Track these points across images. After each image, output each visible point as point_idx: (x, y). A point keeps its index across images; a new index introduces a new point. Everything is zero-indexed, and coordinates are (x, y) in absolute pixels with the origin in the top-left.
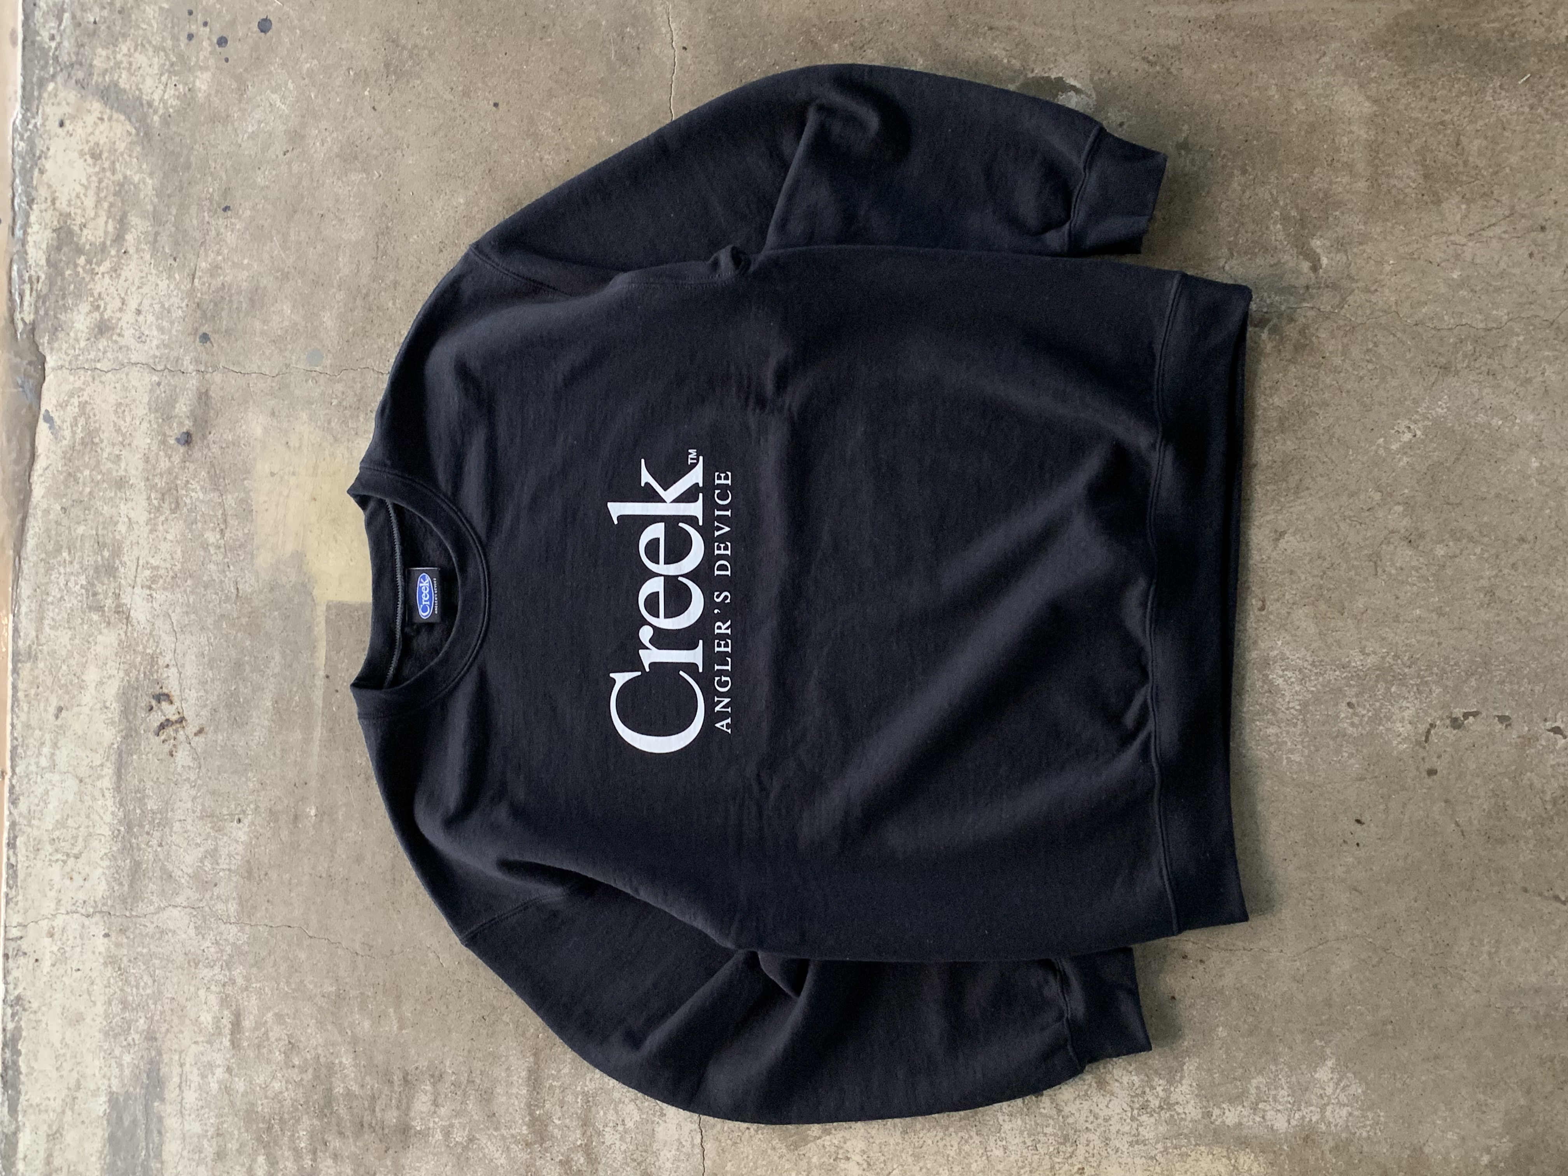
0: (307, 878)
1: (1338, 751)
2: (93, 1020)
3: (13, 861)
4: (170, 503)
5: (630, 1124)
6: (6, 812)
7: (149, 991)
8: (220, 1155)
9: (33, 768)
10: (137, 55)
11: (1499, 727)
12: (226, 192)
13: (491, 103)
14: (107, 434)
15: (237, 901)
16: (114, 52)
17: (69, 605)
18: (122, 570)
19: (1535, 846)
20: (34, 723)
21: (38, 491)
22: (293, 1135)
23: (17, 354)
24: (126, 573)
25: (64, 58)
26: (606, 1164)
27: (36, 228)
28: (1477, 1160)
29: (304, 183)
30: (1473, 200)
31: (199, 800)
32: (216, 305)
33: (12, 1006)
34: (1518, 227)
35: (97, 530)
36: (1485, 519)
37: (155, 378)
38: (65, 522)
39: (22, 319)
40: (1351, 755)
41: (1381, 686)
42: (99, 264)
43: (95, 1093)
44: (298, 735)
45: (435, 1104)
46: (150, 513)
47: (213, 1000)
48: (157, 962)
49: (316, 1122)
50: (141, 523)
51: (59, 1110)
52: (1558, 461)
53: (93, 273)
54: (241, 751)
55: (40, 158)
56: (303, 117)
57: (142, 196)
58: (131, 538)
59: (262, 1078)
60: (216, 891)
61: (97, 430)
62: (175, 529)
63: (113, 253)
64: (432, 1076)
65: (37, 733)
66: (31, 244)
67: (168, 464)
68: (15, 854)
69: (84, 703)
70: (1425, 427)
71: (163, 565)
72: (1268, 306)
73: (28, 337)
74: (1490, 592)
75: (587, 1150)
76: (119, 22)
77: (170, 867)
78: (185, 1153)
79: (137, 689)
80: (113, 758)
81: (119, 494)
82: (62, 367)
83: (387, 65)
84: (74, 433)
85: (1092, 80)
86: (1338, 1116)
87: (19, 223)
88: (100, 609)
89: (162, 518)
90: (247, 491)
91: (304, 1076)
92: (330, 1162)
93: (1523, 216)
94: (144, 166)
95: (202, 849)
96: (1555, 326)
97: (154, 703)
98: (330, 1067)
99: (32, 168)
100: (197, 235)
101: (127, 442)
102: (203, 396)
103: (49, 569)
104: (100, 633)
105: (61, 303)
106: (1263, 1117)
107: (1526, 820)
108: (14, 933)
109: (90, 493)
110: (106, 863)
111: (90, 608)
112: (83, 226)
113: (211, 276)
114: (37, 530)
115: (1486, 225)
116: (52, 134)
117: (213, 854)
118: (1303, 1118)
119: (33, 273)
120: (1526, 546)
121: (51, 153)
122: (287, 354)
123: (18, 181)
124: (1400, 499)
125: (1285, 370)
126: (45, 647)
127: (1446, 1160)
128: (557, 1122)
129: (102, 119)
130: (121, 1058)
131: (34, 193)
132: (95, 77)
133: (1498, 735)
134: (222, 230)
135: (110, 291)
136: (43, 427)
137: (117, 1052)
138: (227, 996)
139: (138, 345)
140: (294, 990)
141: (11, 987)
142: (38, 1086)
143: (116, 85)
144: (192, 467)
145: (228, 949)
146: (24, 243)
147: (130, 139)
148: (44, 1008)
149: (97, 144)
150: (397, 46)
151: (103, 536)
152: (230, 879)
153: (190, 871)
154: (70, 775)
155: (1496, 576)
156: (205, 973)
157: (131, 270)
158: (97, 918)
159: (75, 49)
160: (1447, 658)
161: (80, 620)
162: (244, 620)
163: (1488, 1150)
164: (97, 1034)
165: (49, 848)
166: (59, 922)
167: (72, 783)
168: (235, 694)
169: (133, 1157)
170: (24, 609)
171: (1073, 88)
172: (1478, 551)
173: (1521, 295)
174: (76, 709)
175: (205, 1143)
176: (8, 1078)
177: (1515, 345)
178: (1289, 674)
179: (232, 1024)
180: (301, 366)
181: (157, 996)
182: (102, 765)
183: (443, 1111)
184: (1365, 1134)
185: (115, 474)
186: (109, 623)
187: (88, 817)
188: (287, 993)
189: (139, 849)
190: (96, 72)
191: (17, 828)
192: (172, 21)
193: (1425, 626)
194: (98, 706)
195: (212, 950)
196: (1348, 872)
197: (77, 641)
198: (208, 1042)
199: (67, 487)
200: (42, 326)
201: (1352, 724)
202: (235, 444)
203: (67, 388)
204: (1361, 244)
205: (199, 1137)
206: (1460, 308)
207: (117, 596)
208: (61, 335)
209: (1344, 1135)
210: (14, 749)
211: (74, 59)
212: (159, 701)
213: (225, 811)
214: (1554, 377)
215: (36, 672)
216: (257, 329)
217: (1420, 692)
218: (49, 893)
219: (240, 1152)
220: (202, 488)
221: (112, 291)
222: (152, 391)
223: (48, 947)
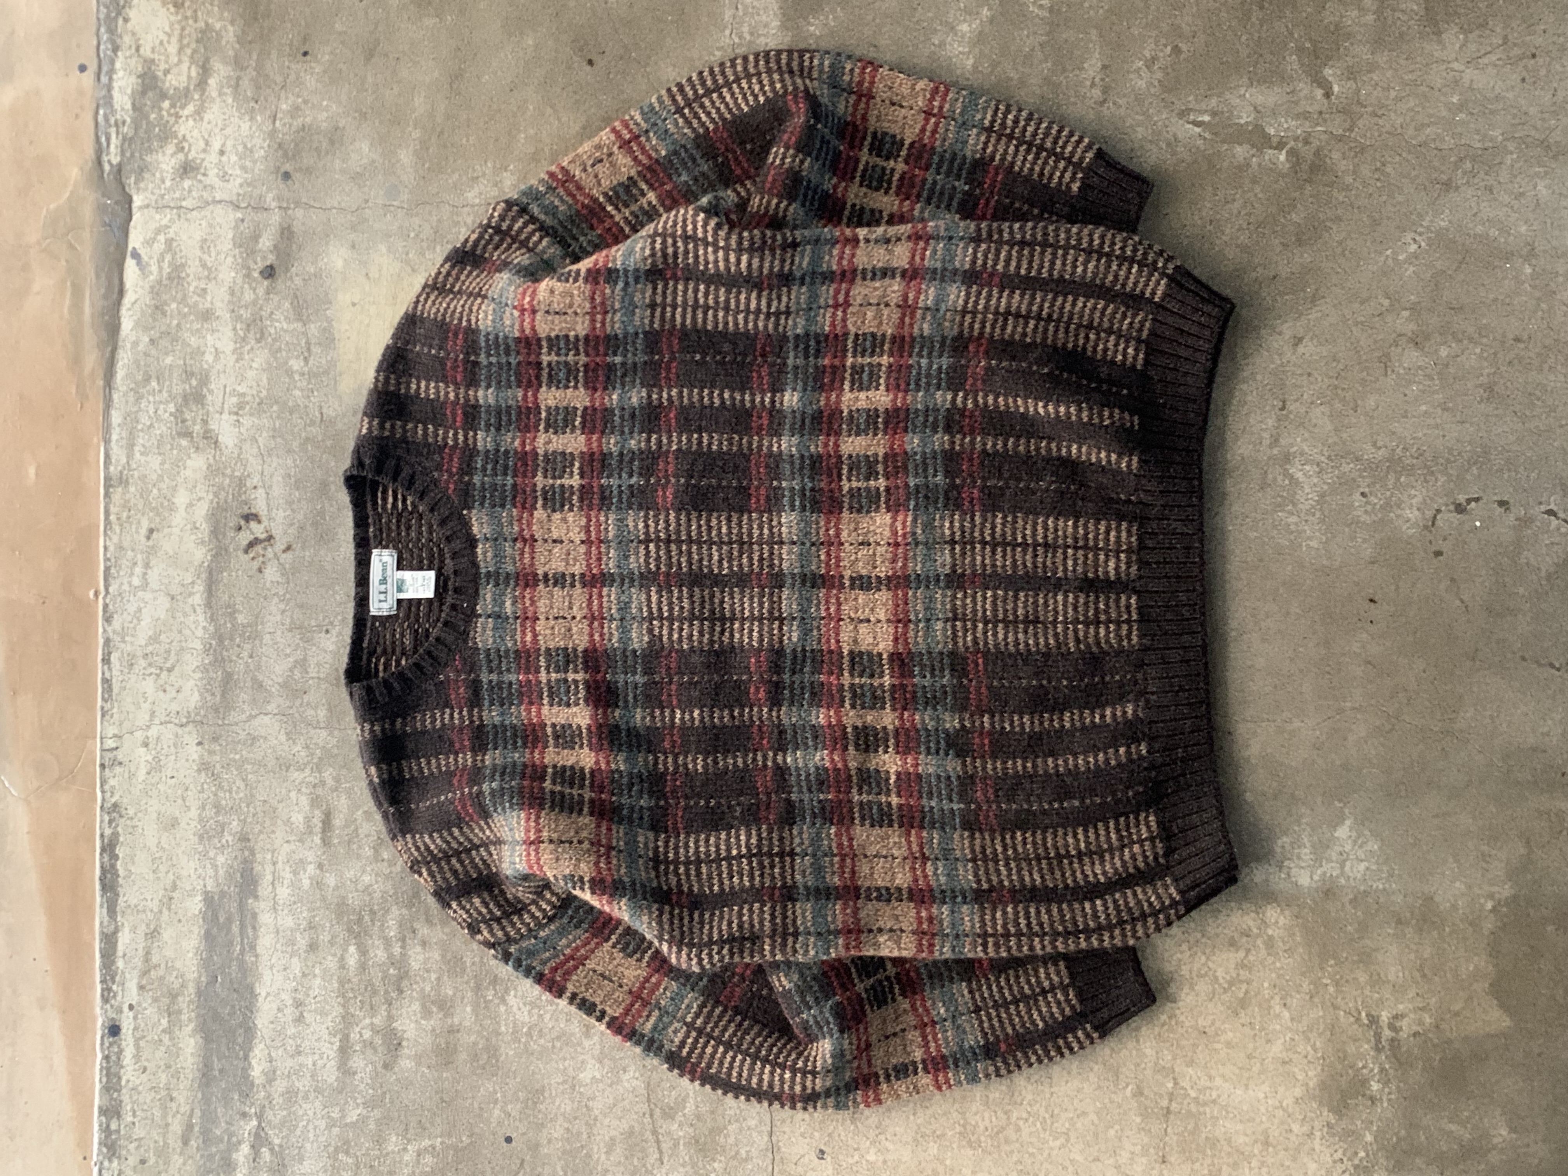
1: (1353, 539)
2: (188, 824)
3: (107, 676)
4: (255, 333)
6: (100, 630)
7: (242, 795)
8: (313, 947)
9: (126, 587)
11: (1498, 511)
12: (305, 40)
14: (193, 269)
15: (326, 706)
17: (158, 432)
18: (209, 397)
19: (1532, 618)
20: (125, 544)
21: (127, 324)
22: (383, 925)
23: (103, 195)
24: (213, 399)
27: (121, 74)
28: (1482, 905)
29: (380, 29)
30: (1470, 31)
31: (288, 614)
32: (296, 145)
33: (109, 813)
34: (1511, 55)
35: (185, 360)
36: (1484, 321)
37: (239, 215)
38: (153, 352)
39: (109, 161)
40: (1365, 541)
41: (1392, 477)
42: (183, 107)
43: (191, 894)
46: (236, 343)
47: (304, 801)
48: (249, 767)
49: (404, 911)
50: (228, 352)
51: (156, 910)
52: (1549, 267)
53: (178, 116)
54: (327, 567)
55: (124, 7)
57: (224, 43)
58: (218, 367)
59: (352, 873)
60: (306, 698)
61: (183, 265)
63: (196, 97)
65: (130, 553)
66: (116, 89)
67: (253, 296)
68: (110, 669)
69: (174, 524)
70: (1429, 238)
71: (249, 391)
72: (1285, 131)
73: (115, 179)
74: (1490, 388)
77: (260, 678)
78: (279, 946)
79: (226, 510)
80: (204, 576)
81: (206, 326)
82: (147, 206)
84: (160, 268)
86: (1357, 870)
87: (105, 69)
88: (188, 434)
89: (248, 348)
90: (329, 321)
92: (419, 949)
93: (1515, 45)
94: (226, 14)
95: (291, 660)
96: (1545, 145)
97: (243, 523)
99: (116, 18)
100: (279, 79)
101: (212, 276)
102: (287, 233)
103: (139, 398)
104: (190, 458)
105: (146, 145)
106: (1288, 874)
107: (1524, 596)
108: (110, 743)
109: (178, 325)
110: (199, 675)
111: (181, 435)
112: (167, 72)
113: (292, 117)
114: (126, 361)
115: (1483, 53)
117: (302, 664)
118: (1325, 873)
119: (118, 117)
120: (1522, 346)
122: (366, 190)
123: (103, 30)
124: (1408, 305)
125: (1301, 188)
126: (136, 473)
127: (1454, 907)
130: (214, 859)
131: (118, 41)
133: (1498, 518)
134: (302, 74)
136: (130, 263)
137: (211, 854)
138: (318, 797)
139: (222, 184)
141: (108, 794)
142: (136, 888)
144: (276, 298)
145: (318, 752)
146: (109, 88)
148: (139, 815)
151: (191, 365)
152: (319, 687)
153: (280, 680)
154: (162, 593)
155: (1495, 373)
156: (297, 776)
157: (214, 113)
158: (190, 727)
160: (1450, 449)
161: (169, 447)
162: (329, 443)
163: (1491, 896)
164: (192, 837)
165: (143, 663)
166: (153, 732)
167: (164, 602)
168: (322, 513)
169: (229, 951)
170: (114, 437)
172: (1478, 351)
173: (1515, 116)
174: (166, 531)
175: (298, 935)
176: (107, 881)
177: (1509, 162)
178: (1307, 468)
179: (323, 822)
180: (380, 201)
181: (250, 800)
182: (193, 583)
184: (1380, 886)
185: (201, 306)
186: (198, 448)
187: (180, 632)
189: (231, 661)
191: (112, 644)
193: (1430, 421)
194: (189, 527)
195: (303, 754)
196: (1364, 647)
197: (166, 466)
198: (301, 841)
199: (155, 320)
200: (128, 167)
201: (1366, 512)
202: (318, 275)
203: (153, 226)
204: (1369, 72)
205: (292, 930)
206: (1459, 130)
207: (205, 422)
208: (146, 175)
209: (1362, 888)
210: (107, 569)
212: (247, 521)
213: (313, 623)
214: (1544, 192)
215: (128, 496)
216: (337, 167)
217: (1426, 481)
218: (143, 705)
219: (332, 943)
220: (286, 318)
221: (195, 133)
222: (236, 227)
223: (143, 756)
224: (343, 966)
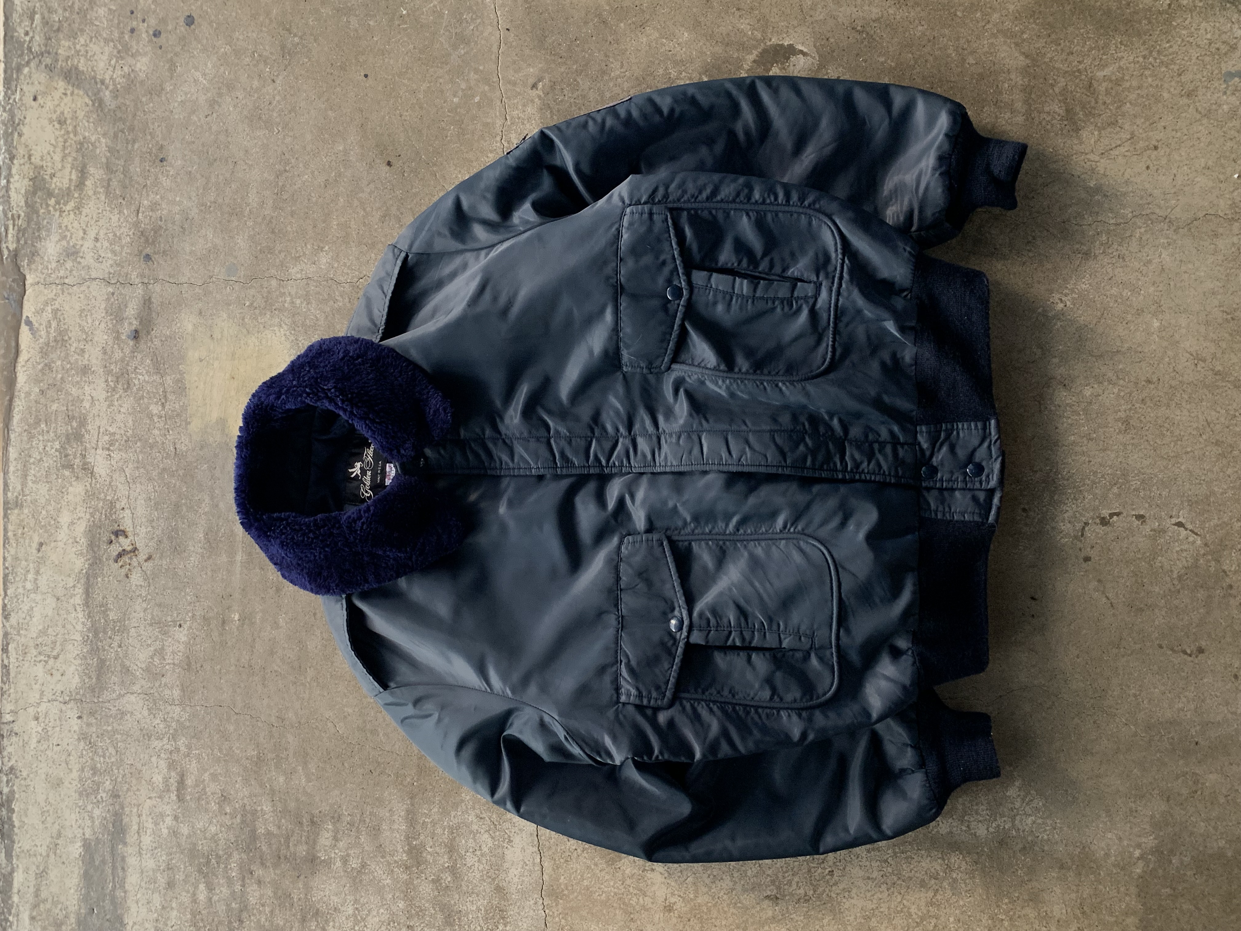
0: (233, 668)
1: (1015, 546)
2: (70, 783)
3: (6, 662)
4: (123, 384)
5: (485, 849)
7: (113, 759)
8: (170, 885)
9: (21, 590)
10: (91, 45)
11: (1137, 523)
12: (162, 147)
13: (362, 74)
14: (74, 333)
15: (180, 687)
16: (74, 44)
17: (46, 465)
18: (87, 436)
19: (1166, 612)
20: (20, 555)
21: (21, 378)
22: (226, 867)
23: (3, 274)
24: (90, 438)
25: (36, 48)
26: (468, 881)
27: (16, 177)
28: (1131, 854)
29: (221, 139)
30: (1104, 129)
31: (149, 611)
32: (155, 232)
33: (7, 775)
34: (1137, 147)
35: (67, 406)
36: (1121, 367)
37: (110, 289)
38: (43, 400)
39: (7, 247)
40: (1025, 548)
41: (1046, 495)
42: (65, 204)
43: (72, 841)
44: (224, 558)
45: (336, 839)
46: (108, 392)
47: (163, 764)
48: (119, 736)
49: (244, 856)
50: (102, 400)
51: (44, 854)
52: (1173, 322)
53: (62, 211)
54: (181, 573)
55: (18, 124)
56: (219, 89)
57: (98, 151)
58: (94, 411)
59: (201, 824)
60: (164, 680)
61: (66, 330)
62: (127, 404)
63: (76, 195)
64: (333, 818)
65: (23, 562)
66: (13, 190)
67: (121, 355)
68: (8, 657)
69: (59, 539)
70: (1073, 298)
71: (118, 431)
73: (12, 261)
74: (1126, 422)
75: (453, 870)
76: (78, 20)
77: (127, 663)
78: (143, 884)
79: (100, 528)
80: (82, 581)
81: (84, 379)
82: (38, 283)
83: (283, 47)
84: (48, 333)
85: (815, 46)
86: (1025, 824)
87: (4, 174)
88: (70, 467)
89: (117, 396)
90: (181, 373)
91: (234, 820)
92: (255, 887)
93: (1141, 139)
94: (99, 129)
95: (152, 649)
96: (1167, 220)
97: (113, 537)
98: (254, 813)
99: (12, 133)
100: (141, 180)
101: (89, 338)
102: (147, 302)
103: (31, 437)
104: (71, 485)
105: (37, 234)
106: (968, 826)
107: (1159, 594)
108: (8, 718)
109: (62, 378)
110: (79, 662)
111: (64, 467)
112: (53, 176)
113: (152, 210)
114: (21, 408)
115: (1114, 145)
116: (28, 106)
117: (160, 652)
118: (998, 826)
119: (14, 212)
120: (1152, 386)
121: (27, 121)
122: (211, 268)
124: (1056, 354)
126: (28, 497)
127: (1107, 855)
128: (429, 849)
129: (65, 94)
130: (92, 812)
131: (14, 151)
132: (60, 63)
133: (1136, 529)
134: (160, 176)
135: (74, 225)
136: (24, 329)
137: (89, 808)
138: (174, 761)
139: (97, 265)
140: (226, 755)
141: (6, 759)
142: (28, 836)
143: (77, 68)
144: (139, 356)
145: (174, 725)
146: (7, 188)
147: (87, 109)
148: (31, 775)
149: (62, 113)
150: (290, 33)
151: (72, 411)
152: (174, 671)
153: (143, 666)
154: (49, 595)
155: (1130, 409)
156: (157, 744)
157: (91, 208)
158: (72, 704)
159: (43, 42)
160: (1095, 473)
161: (55, 476)
162: (181, 472)
163: (1139, 846)
164: (73, 794)
165: (34, 652)
166: (43, 708)
167: (51, 601)
168: (175, 529)
169: (103, 888)
170: (12, 469)
171: (801, 52)
172: (1116, 390)
173: (1142, 198)
174: (53, 544)
175: (158, 875)
176: (5, 830)
177: (1138, 235)
179: (178, 782)
180: (221, 277)
181: (120, 763)
182: (74, 586)
183: (341, 844)
184: (1046, 837)
185: (80, 363)
186: (78, 478)
187: (64, 627)
188: (220, 757)
189: (104, 650)
190: (61, 58)
191: (9, 637)
192: (119, 20)
193: (1077, 449)
194: (71, 541)
195: (161, 726)
196: (1026, 637)
197: (53, 492)
198: (160, 797)
199: (44, 374)
200: (23, 252)
201: (1026, 525)
202: (172, 337)
203: (42, 299)
205: (153, 870)
206: (1096, 209)
207: (84, 456)
208: (37, 259)
209: (1030, 839)
210: (6, 576)
211: (43, 49)
212: (117, 536)
213: (169, 619)
214: (1168, 259)
215: (22, 517)
216: (188, 250)
217: (1076, 500)
218: (34, 687)
219: (185, 881)
220: (147, 372)
221: (76, 224)
222: (108, 299)
223: (34, 728)
224: (195, 901)
